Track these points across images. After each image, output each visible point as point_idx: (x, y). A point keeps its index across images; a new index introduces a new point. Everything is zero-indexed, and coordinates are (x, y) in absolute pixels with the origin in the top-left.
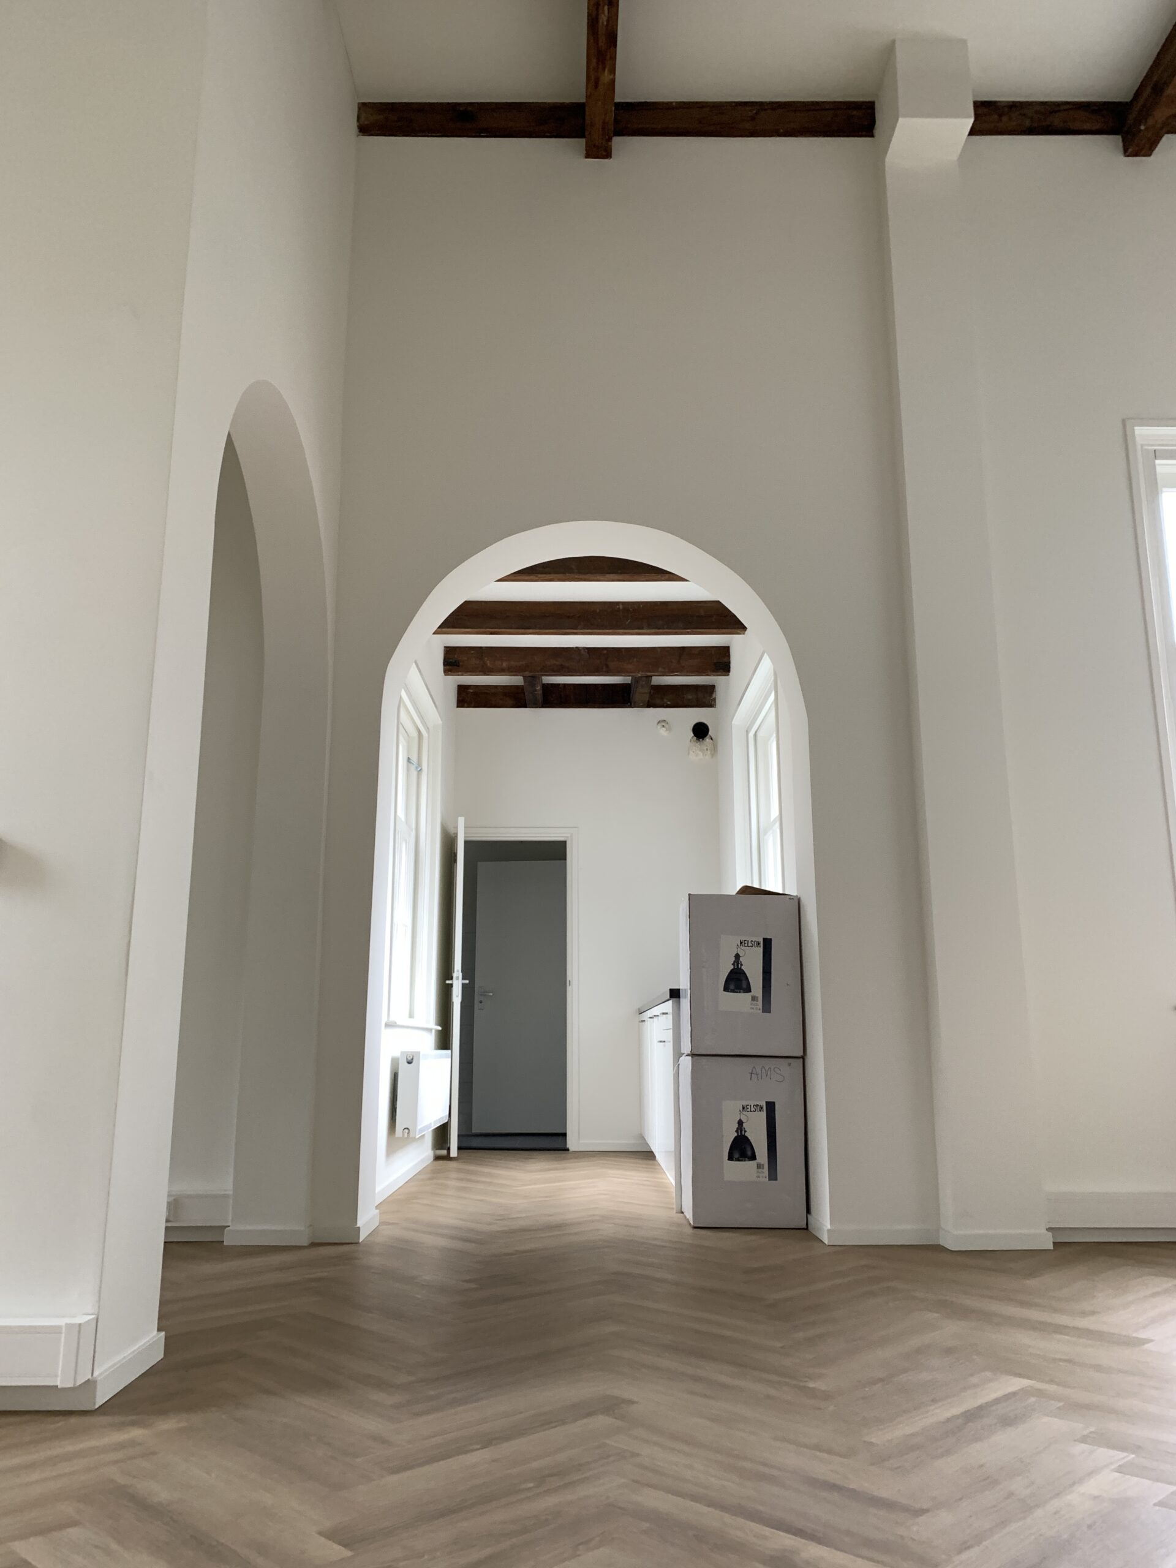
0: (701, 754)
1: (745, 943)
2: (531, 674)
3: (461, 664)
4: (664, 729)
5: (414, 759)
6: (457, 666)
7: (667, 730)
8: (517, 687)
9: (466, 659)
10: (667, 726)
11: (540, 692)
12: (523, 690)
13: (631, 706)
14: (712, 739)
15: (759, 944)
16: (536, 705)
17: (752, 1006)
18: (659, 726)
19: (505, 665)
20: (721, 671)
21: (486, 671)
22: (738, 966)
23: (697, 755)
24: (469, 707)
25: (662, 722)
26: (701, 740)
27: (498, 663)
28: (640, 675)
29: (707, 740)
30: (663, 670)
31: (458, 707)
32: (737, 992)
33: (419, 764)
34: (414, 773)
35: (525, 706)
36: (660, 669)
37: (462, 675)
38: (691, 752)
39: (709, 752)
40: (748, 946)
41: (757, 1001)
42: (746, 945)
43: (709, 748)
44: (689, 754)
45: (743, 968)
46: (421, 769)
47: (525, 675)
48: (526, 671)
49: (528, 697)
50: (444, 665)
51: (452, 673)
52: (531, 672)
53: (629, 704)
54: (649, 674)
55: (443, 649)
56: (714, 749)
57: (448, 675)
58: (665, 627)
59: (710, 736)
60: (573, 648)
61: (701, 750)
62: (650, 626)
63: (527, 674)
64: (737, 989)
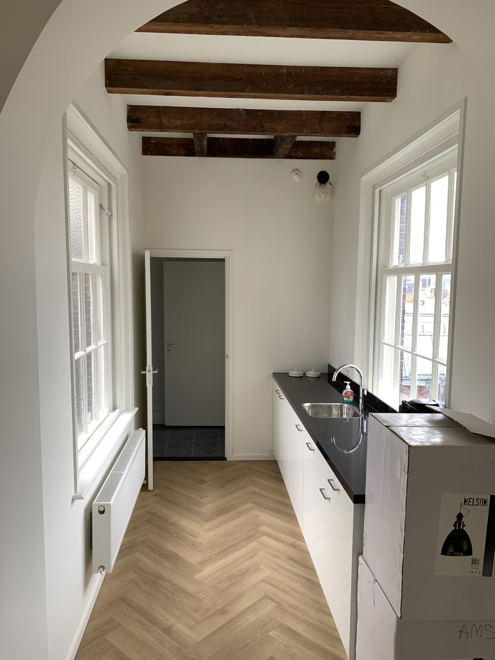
0: (323, 196)
1: (469, 502)
2: (199, 132)
3: (142, 121)
4: (298, 176)
5: (106, 205)
6: (138, 123)
7: (299, 177)
8: (187, 139)
9: (145, 116)
10: (299, 174)
11: (206, 146)
12: (193, 142)
13: (273, 157)
14: (331, 184)
15: (485, 502)
16: (202, 154)
17: (472, 570)
18: (293, 174)
19: (178, 123)
20: (353, 133)
21: (162, 128)
22: (459, 527)
23: (320, 197)
24: (151, 154)
25: (296, 171)
26: (323, 185)
27: (172, 121)
28: (287, 135)
29: (328, 185)
30: (307, 131)
31: (143, 155)
32: (456, 555)
33: (110, 209)
34: (106, 219)
35: (194, 155)
36: (305, 130)
37: (143, 131)
38: (316, 195)
39: (329, 195)
40: (473, 505)
41: (478, 564)
42: (471, 503)
43: (329, 191)
44: (314, 196)
45: (465, 529)
46: (111, 214)
47: (194, 132)
48: (195, 129)
49: (197, 148)
50: (127, 121)
51: (135, 129)
52: (200, 130)
53: (272, 156)
54: (295, 134)
55: (126, 107)
56: (333, 193)
57: (131, 131)
58: (324, 92)
59: (330, 182)
60: (234, 109)
61: (324, 193)
62: (310, 92)
63: (197, 131)
64: (455, 552)
